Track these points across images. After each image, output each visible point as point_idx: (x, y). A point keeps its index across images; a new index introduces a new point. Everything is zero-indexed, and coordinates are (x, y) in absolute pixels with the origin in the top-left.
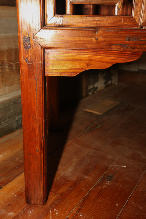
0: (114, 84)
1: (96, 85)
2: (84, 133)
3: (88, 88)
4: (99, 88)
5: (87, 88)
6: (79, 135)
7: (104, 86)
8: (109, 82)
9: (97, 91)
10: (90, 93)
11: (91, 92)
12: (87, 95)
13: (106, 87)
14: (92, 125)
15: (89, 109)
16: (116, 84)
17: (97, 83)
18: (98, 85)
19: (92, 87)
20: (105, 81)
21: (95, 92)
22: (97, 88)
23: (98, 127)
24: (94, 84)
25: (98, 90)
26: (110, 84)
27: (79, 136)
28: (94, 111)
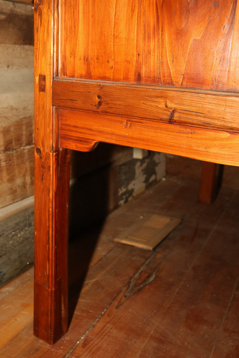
0: (160, 180)
1: (130, 187)
2: (126, 296)
3: (118, 192)
4: (135, 190)
5: (116, 192)
6: (116, 303)
7: (144, 185)
8: (153, 178)
9: (133, 197)
10: (122, 202)
11: (122, 199)
12: (117, 207)
13: (147, 187)
14: (137, 276)
15: (126, 238)
16: (164, 179)
17: (133, 182)
18: (134, 185)
19: (124, 190)
20: (145, 176)
21: (130, 199)
22: (132, 190)
23: (151, 279)
24: (128, 184)
25: (134, 194)
26: (153, 181)
27: (117, 307)
28: (137, 241)
